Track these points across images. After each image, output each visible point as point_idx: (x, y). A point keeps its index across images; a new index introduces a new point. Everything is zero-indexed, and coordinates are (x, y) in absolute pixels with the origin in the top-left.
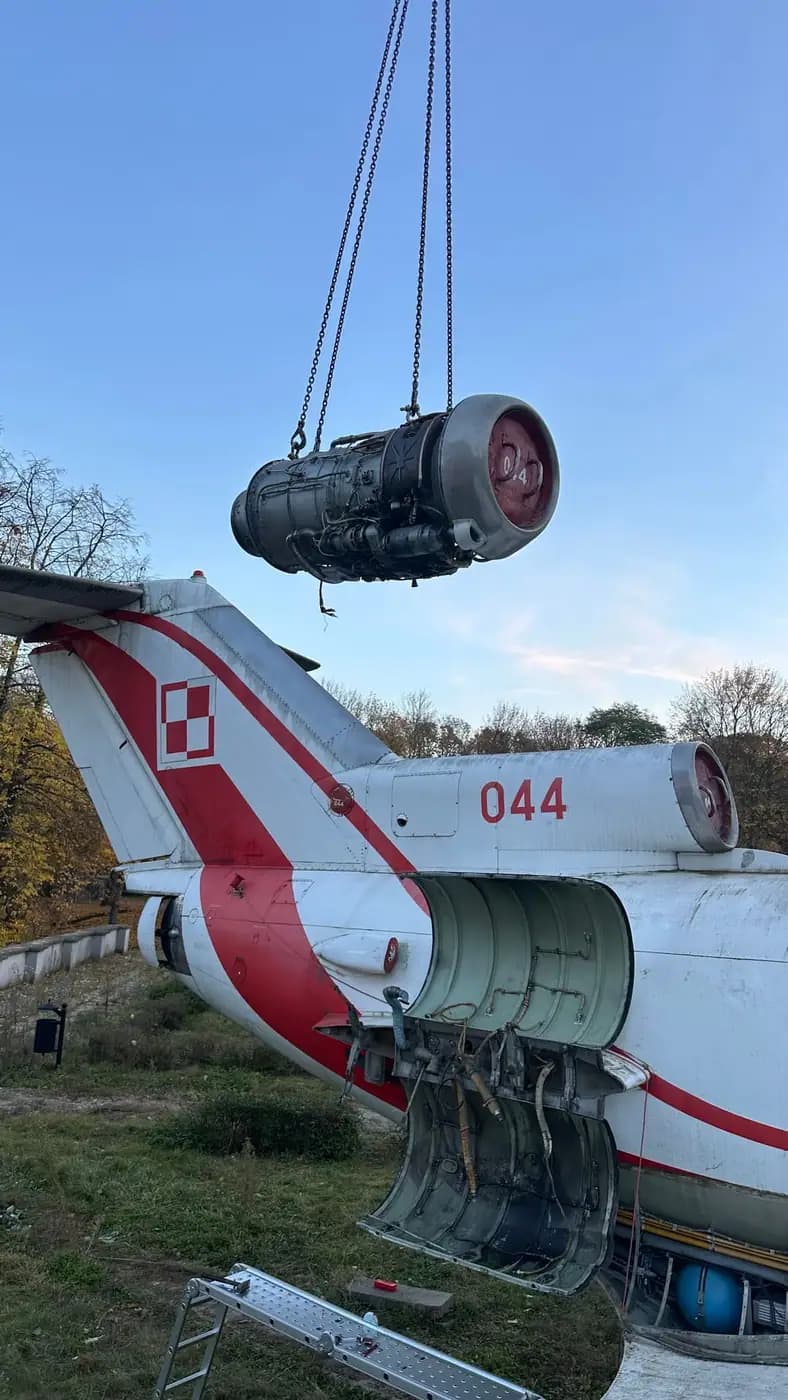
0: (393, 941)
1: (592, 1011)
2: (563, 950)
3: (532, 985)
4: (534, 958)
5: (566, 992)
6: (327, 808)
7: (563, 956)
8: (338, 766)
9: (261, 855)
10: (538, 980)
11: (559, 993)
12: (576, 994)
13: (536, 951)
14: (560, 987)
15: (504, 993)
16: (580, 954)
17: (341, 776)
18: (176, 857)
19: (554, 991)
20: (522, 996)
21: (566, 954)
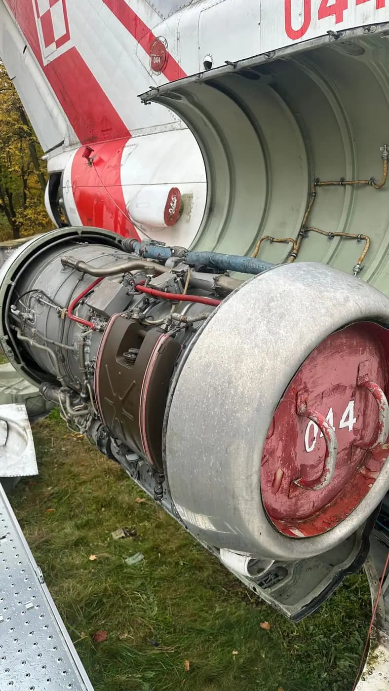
0: (174, 192)
1: (375, 264)
2: (348, 178)
3: (305, 231)
4: (312, 196)
5: (344, 237)
6: (149, 68)
7: (349, 188)
8: (156, 18)
9: (111, 129)
10: (314, 224)
11: (337, 239)
12: (360, 239)
13: (315, 186)
14: (339, 230)
15: (272, 241)
16: (372, 182)
17: (159, 28)
18: (67, 143)
19: (331, 236)
20: (291, 244)
21: (352, 185)
